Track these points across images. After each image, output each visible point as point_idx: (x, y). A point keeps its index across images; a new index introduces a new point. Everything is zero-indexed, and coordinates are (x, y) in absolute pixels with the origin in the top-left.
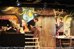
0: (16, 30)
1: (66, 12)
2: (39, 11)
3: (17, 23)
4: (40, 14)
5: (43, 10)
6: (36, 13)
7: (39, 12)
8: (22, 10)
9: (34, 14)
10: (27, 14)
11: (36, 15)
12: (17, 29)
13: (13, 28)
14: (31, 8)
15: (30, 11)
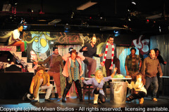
0: (20, 67)
1: (100, 38)
2: (57, 37)
3: (23, 56)
4: (58, 41)
5: (63, 34)
6: (52, 41)
7: (57, 39)
8: (31, 35)
9: (49, 41)
10: (39, 42)
11: (52, 43)
12: (22, 65)
13: (17, 63)
14: (45, 33)
15: (43, 37)
